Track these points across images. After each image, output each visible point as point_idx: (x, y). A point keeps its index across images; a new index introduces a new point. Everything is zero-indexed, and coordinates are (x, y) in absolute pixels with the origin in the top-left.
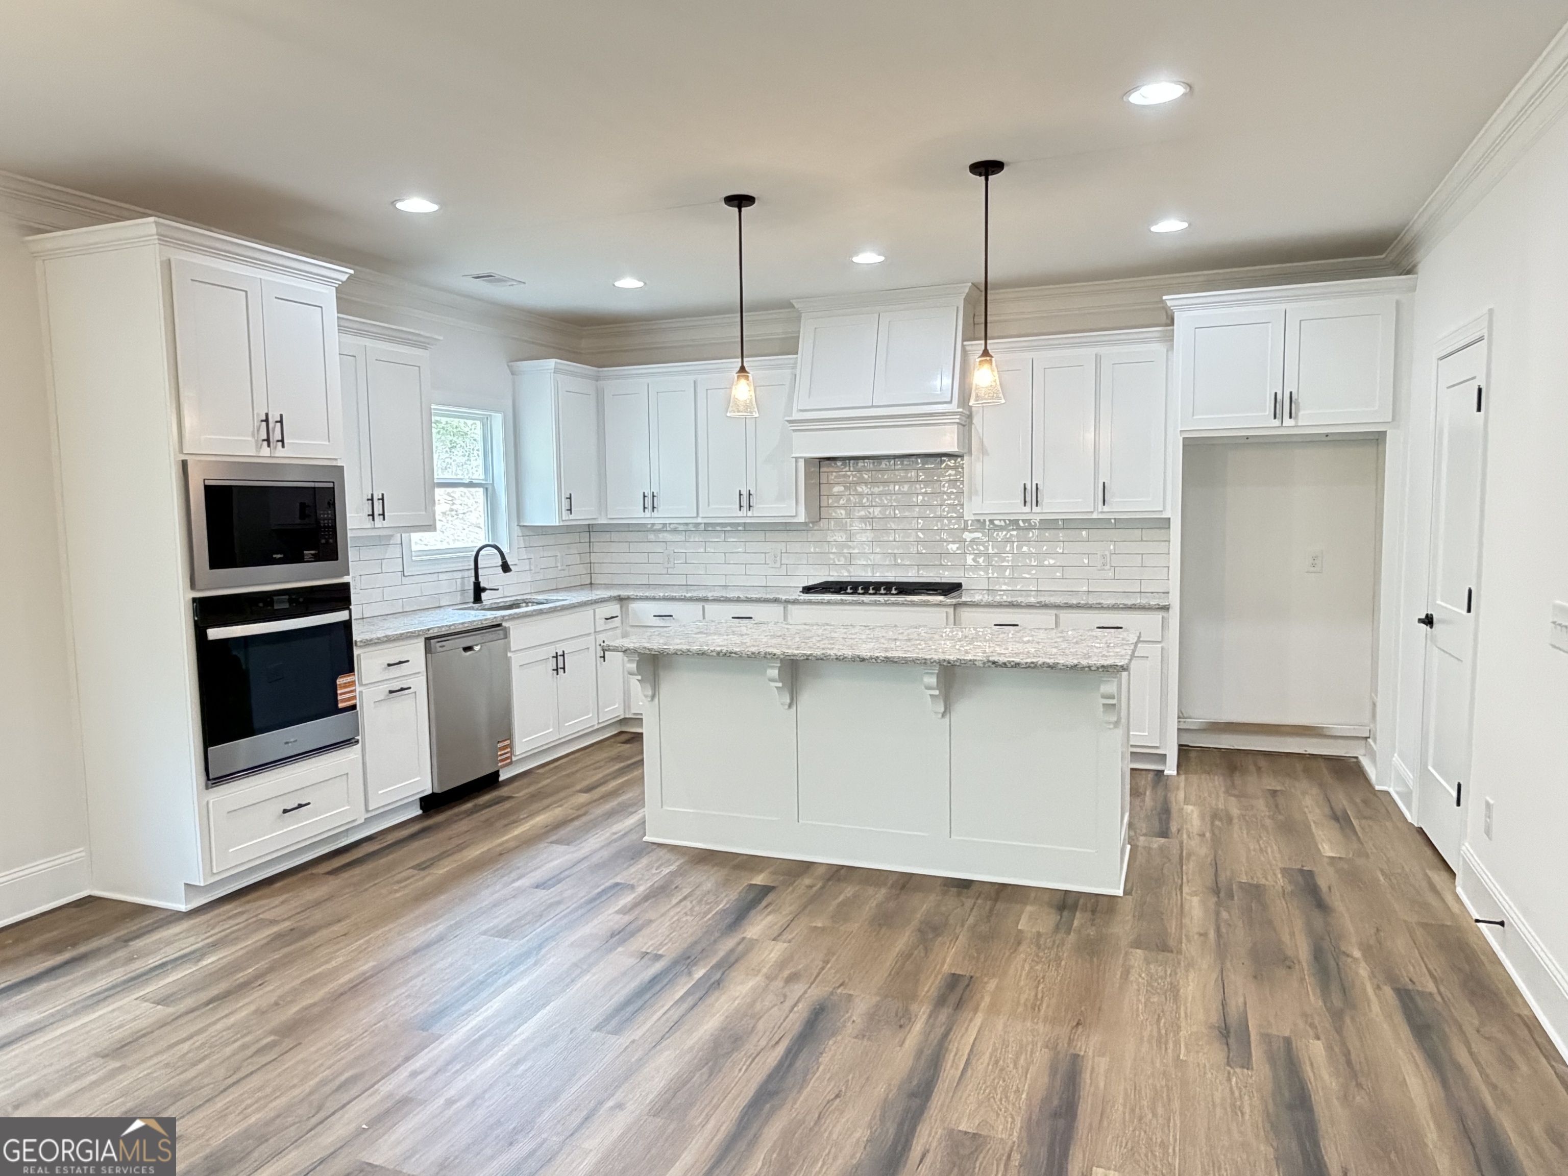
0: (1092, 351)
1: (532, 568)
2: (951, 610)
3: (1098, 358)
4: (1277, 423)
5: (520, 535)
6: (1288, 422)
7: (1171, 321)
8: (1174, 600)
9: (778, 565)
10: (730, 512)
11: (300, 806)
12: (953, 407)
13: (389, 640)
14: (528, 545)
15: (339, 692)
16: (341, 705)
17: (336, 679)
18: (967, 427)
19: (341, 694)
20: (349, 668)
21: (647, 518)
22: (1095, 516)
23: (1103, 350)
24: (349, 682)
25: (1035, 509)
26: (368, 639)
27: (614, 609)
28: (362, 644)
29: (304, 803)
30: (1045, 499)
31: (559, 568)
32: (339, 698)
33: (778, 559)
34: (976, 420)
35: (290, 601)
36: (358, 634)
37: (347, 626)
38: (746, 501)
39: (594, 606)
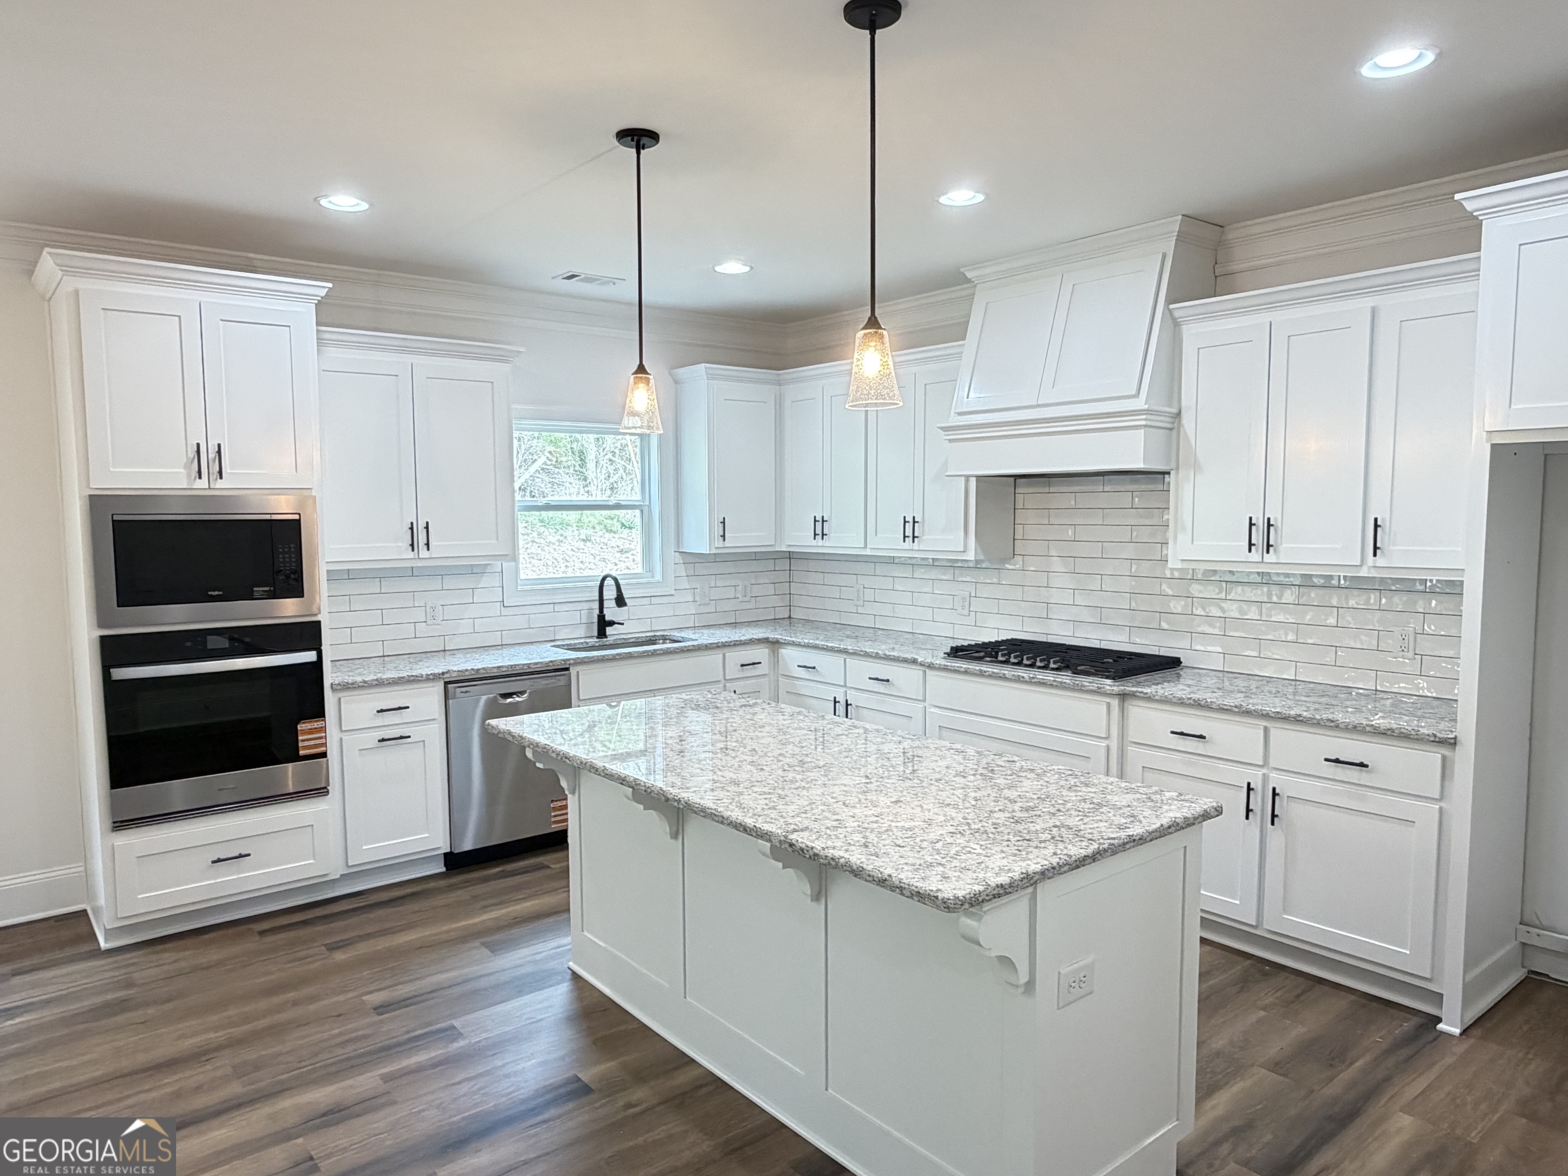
0: (1365, 304)
1: (697, 598)
2: (1115, 703)
3: (1376, 314)
5: (681, 562)
8: (1467, 731)
9: (966, 612)
10: (896, 543)
11: (241, 856)
12: (1140, 402)
13: (380, 683)
14: (691, 573)
15: (300, 738)
16: (302, 752)
17: (298, 723)
18: (1174, 433)
19: (303, 741)
20: (319, 712)
22: (1364, 572)
23: (1379, 301)
24: (315, 728)
25: (1264, 557)
26: (350, 682)
28: (339, 687)
29: (243, 853)
30: (1280, 542)
31: (740, 600)
32: (301, 744)
33: (967, 604)
34: (1187, 421)
35: (231, 639)
36: (329, 677)
37: (317, 667)
38: (911, 530)
39: (726, 650)
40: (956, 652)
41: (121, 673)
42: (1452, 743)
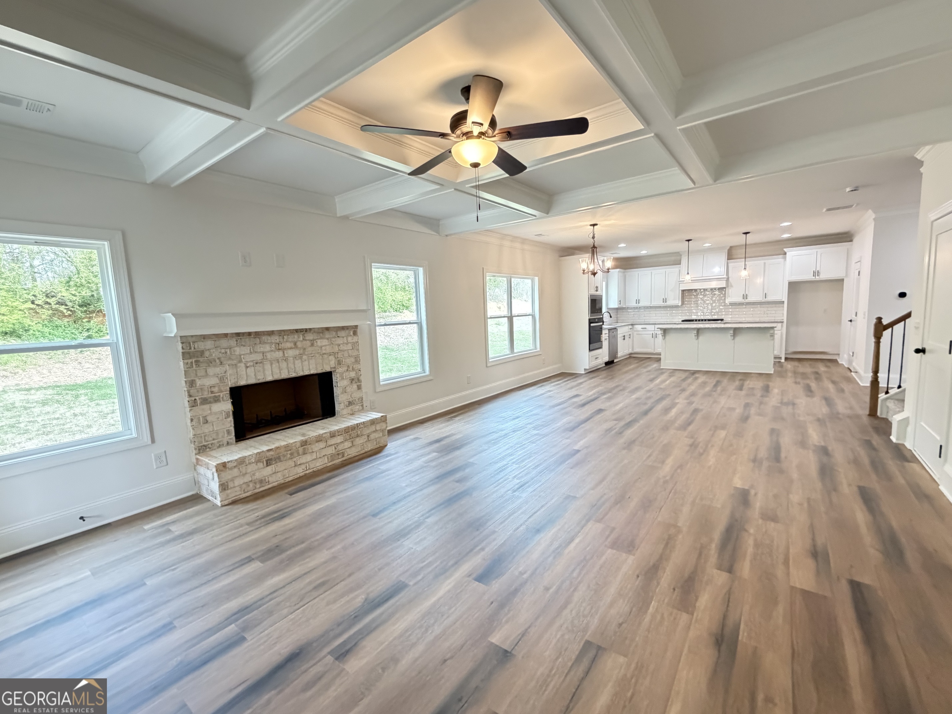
0: (763, 262)
3: (765, 263)
4: (814, 277)
6: (817, 277)
7: (785, 254)
8: (785, 321)
10: (661, 303)
12: (725, 276)
13: (606, 329)
16: (601, 341)
18: (728, 281)
20: (602, 334)
21: (637, 305)
22: (763, 301)
23: (766, 261)
24: (602, 336)
25: (746, 300)
27: (630, 327)
28: (603, 329)
29: (597, 357)
30: (748, 298)
32: (601, 339)
33: (674, 314)
34: (730, 279)
35: (598, 320)
37: (602, 325)
38: (665, 300)
40: (683, 321)
41: (592, 325)
42: (783, 322)
